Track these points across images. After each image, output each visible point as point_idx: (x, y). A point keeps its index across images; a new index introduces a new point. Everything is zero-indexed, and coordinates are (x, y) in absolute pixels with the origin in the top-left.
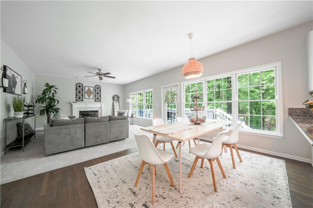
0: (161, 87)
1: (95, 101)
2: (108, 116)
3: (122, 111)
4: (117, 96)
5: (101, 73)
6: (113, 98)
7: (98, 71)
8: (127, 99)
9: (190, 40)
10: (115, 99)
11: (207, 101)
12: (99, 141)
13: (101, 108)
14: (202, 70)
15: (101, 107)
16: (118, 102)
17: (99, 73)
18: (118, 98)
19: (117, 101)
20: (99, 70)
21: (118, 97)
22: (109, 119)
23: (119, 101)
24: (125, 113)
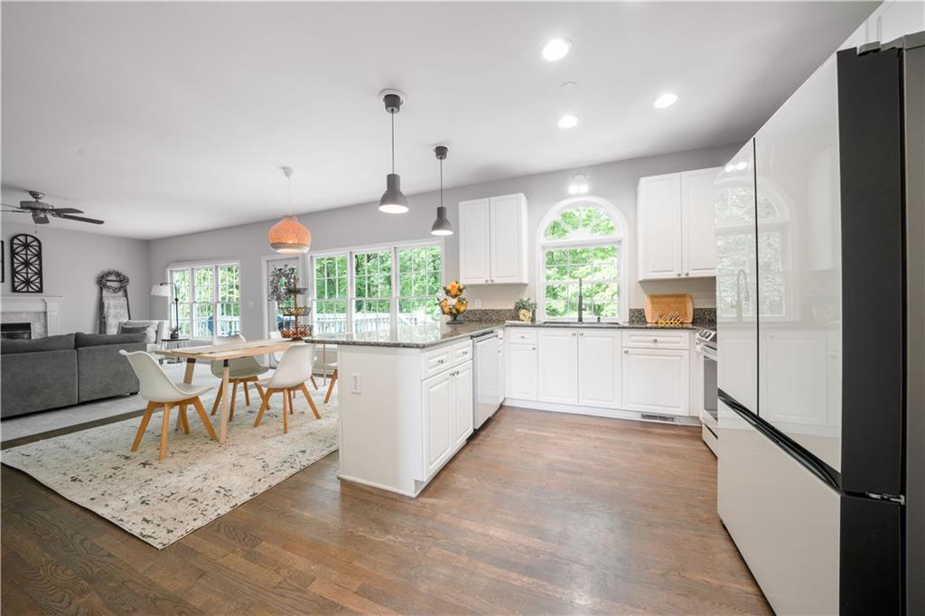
0: (263, 258)
1: (14, 290)
2: (69, 335)
3: (135, 324)
4: (118, 274)
5: (41, 207)
6: (102, 281)
7: (31, 199)
8: (154, 288)
9: (287, 178)
10: (109, 284)
11: (354, 296)
12: (37, 402)
13: (42, 317)
14: (309, 243)
15: (45, 313)
16: (121, 293)
17: (33, 206)
18: (120, 281)
19: (115, 290)
20: (34, 194)
21: (123, 280)
22: (73, 342)
23: (125, 291)
24: (149, 329)
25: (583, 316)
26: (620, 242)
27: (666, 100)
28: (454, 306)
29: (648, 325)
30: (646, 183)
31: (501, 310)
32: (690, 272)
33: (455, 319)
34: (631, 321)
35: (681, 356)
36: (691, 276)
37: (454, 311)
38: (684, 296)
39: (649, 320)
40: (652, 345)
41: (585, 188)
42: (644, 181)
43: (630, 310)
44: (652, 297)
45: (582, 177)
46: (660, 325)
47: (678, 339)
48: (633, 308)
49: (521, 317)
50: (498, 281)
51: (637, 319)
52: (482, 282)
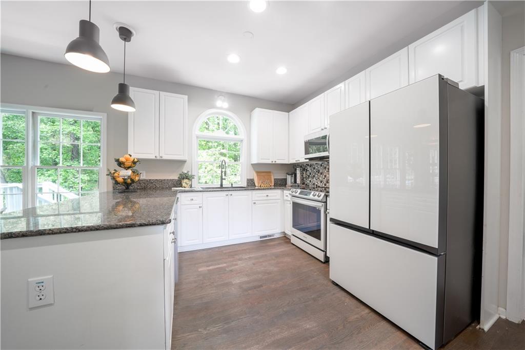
25: (223, 183)
26: (242, 141)
27: (282, 71)
28: (129, 177)
29: (257, 188)
30: (258, 112)
31: (165, 180)
32: (277, 161)
33: (127, 188)
34: (248, 185)
35: (277, 203)
36: (277, 162)
37: (129, 181)
38: (270, 172)
39: (256, 185)
40: (266, 198)
41: (226, 105)
42: (257, 110)
43: (247, 179)
44: (257, 172)
45: (223, 98)
46: (262, 188)
47: (275, 194)
48: (248, 178)
49: (184, 184)
50: (165, 157)
51: (251, 185)
52: (152, 157)
